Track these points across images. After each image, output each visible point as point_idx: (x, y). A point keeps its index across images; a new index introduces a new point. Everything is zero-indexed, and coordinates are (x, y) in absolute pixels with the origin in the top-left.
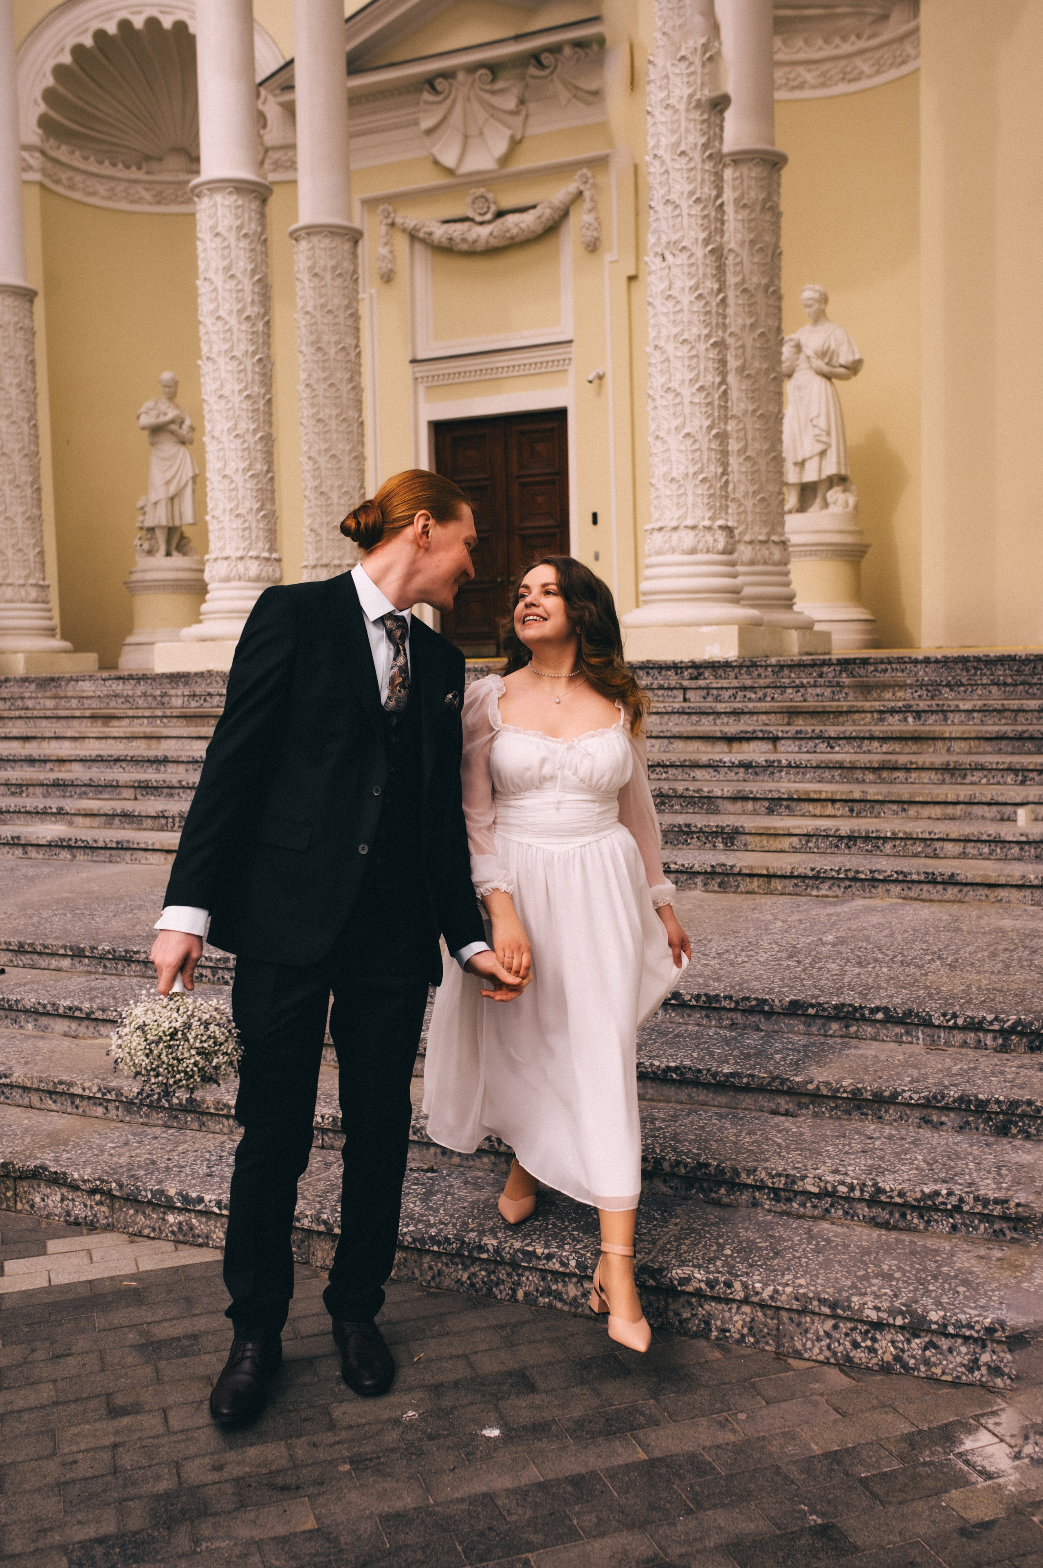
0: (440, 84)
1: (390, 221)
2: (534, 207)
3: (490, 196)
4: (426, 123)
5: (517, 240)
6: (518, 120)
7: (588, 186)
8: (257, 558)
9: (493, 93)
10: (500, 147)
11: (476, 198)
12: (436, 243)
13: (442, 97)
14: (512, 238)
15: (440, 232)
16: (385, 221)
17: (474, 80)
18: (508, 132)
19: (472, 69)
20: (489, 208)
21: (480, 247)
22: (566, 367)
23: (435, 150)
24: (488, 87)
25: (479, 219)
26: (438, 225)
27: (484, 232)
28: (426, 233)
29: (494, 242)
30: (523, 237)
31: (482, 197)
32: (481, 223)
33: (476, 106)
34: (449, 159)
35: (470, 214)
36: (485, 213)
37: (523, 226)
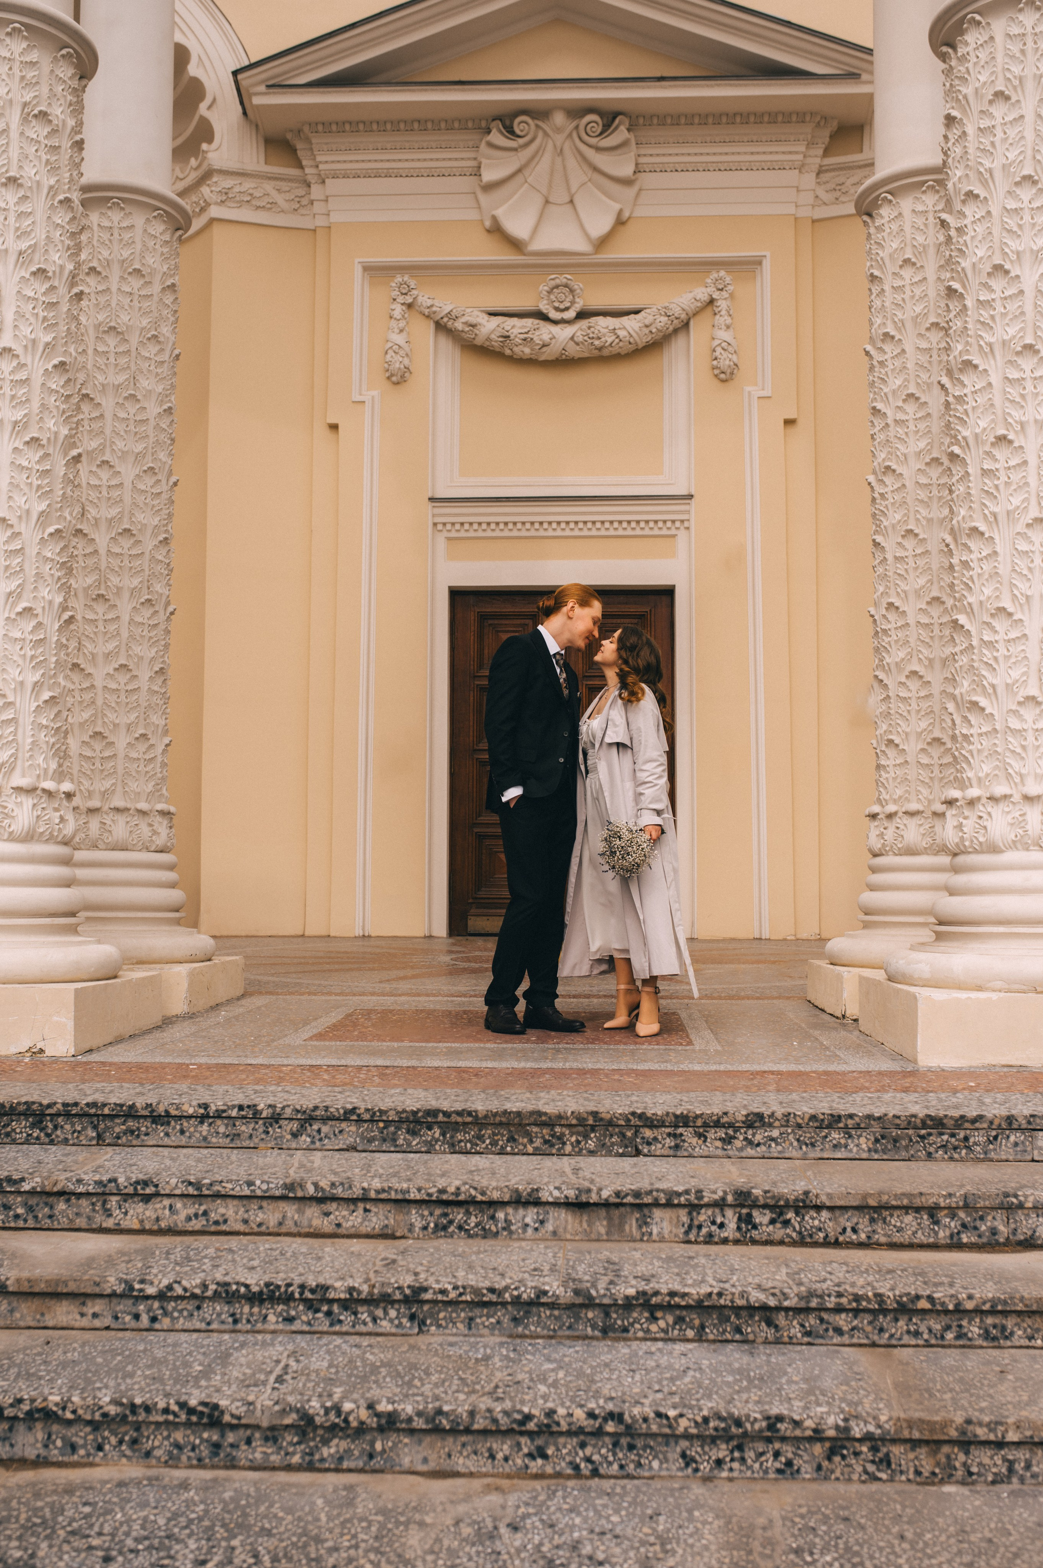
0: (520, 124)
1: (409, 300)
2: (637, 312)
3: (577, 285)
4: (488, 176)
5: (606, 353)
6: (630, 193)
7: (725, 294)
8: (31, 791)
9: (598, 149)
10: (600, 225)
11: (557, 287)
12: (478, 342)
13: (521, 141)
14: (600, 349)
15: (489, 327)
16: (401, 299)
17: (577, 127)
18: (617, 206)
19: (577, 111)
20: (573, 303)
21: (547, 355)
22: (673, 532)
23: (499, 213)
24: (593, 141)
25: (553, 315)
26: (486, 317)
27: (563, 333)
28: (465, 323)
29: (573, 351)
30: (615, 350)
31: (566, 286)
32: (555, 322)
33: (572, 162)
34: (518, 227)
35: (544, 307)
36: (567, 309)
37: (622, 333)
